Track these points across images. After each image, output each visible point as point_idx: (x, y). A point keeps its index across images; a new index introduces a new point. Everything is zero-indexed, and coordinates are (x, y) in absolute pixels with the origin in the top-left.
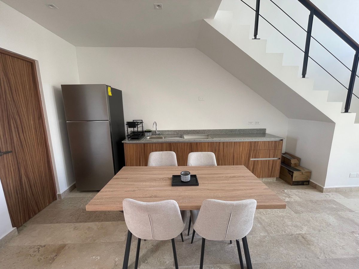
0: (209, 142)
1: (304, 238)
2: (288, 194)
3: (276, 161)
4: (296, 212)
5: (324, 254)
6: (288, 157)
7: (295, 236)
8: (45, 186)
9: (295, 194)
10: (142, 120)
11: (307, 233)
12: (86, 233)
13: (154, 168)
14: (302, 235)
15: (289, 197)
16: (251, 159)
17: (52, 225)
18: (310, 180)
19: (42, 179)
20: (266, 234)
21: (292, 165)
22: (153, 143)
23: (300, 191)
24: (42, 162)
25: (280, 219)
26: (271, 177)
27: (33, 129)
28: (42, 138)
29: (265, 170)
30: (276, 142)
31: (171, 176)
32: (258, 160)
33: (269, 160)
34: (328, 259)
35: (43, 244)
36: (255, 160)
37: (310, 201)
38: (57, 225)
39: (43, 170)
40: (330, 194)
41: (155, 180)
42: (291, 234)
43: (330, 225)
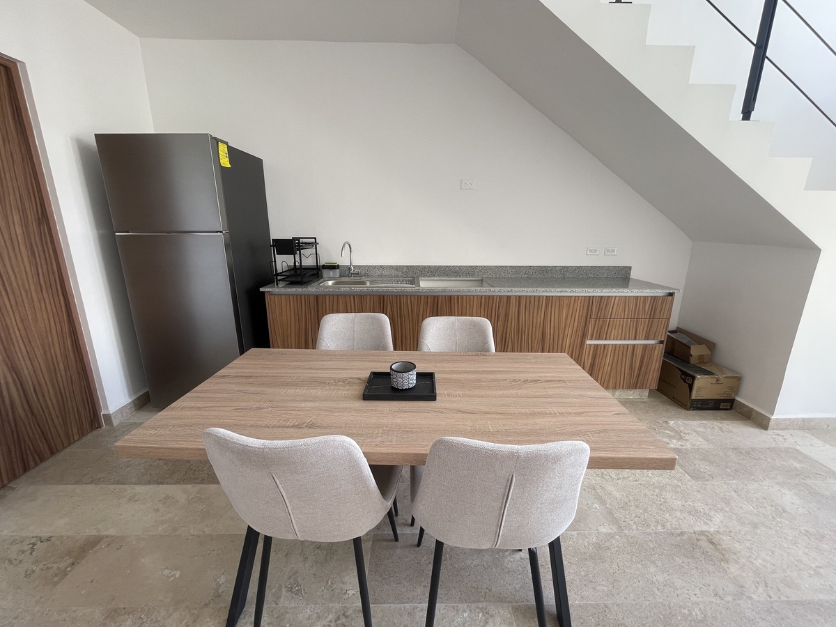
0: (482, 296)
1: (712, 543)
2: (677, 431)
3: (653, 347)
4: (696, 476)
5: (766, 586)
6: (684, 339)
7: (690, 538)
8: (68, 393)
9: (695, 431)
10: (315, 238)
11: (721, 530)
12: (157, 510)
13: (330, 355)
14: (710, 536)
15: (681, 438)
16: (589, 342)
17: (79, 489)
18: (738, 399)
19: (59, 375)
20: (614, 529)
21: (693, 361)
22: (338, 296)
23: (709, 423)
24: (54, 332)
25: (652, 492)
26: (636, 388)
27: (22, 247)
28: (51, 274)
29: (623, 370)
30: (654, 298)
31: (366, 374)
32: (605, 345)
33: (634, 345)
34: (776, 601)
35: (45, 535)
36: (598, 345)
37: (734, 449)
38: (91, 488)
39: (58, 353)
40: (786, 433)
41: (322, 383)
42: (679, 531)
43: (784, 511)
